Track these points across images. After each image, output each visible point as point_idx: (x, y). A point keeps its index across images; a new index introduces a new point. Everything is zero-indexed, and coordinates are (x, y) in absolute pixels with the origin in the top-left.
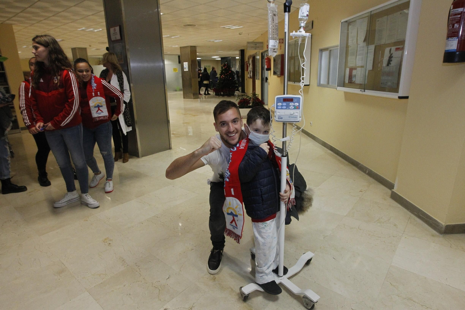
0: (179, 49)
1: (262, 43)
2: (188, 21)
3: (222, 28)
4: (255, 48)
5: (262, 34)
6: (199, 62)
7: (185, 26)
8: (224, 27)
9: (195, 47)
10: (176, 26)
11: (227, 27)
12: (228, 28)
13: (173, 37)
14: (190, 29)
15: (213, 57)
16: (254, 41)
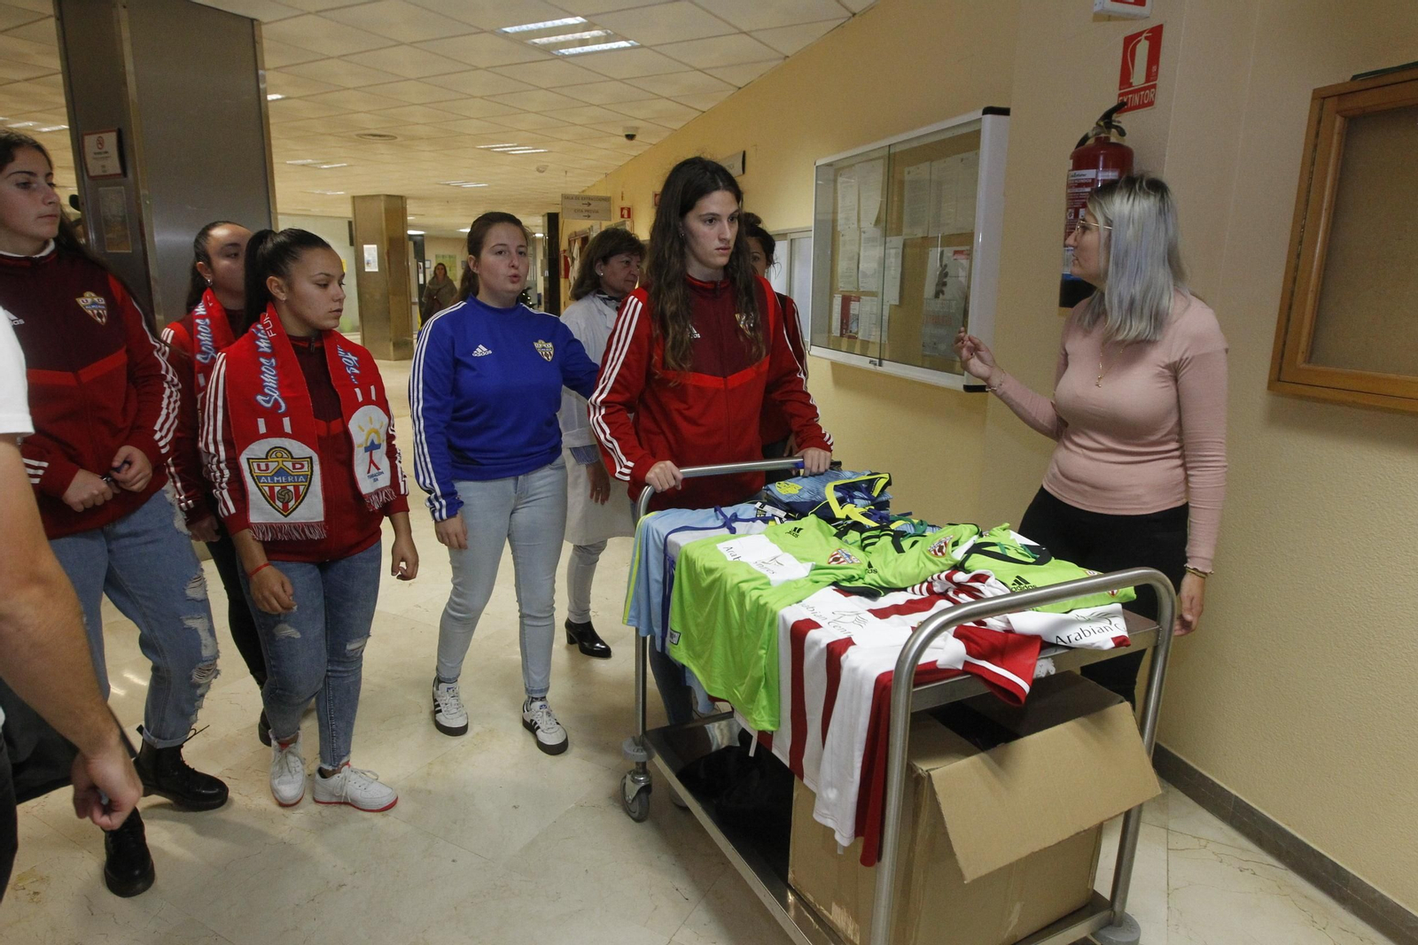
0: (350, 201)
1: (607, 199)
2: (371, 124)
3: (481, 149)
4: (586, 214)
5: (607, 175)
6: (419, 245)
7: (359, 135)
8: (488, 149)
9: (401, 198)
10: (330, 134)
11: (498, 147)
12: (501, 152)
13: (325, 166)
14: (381, 147)
16: (583, 191)
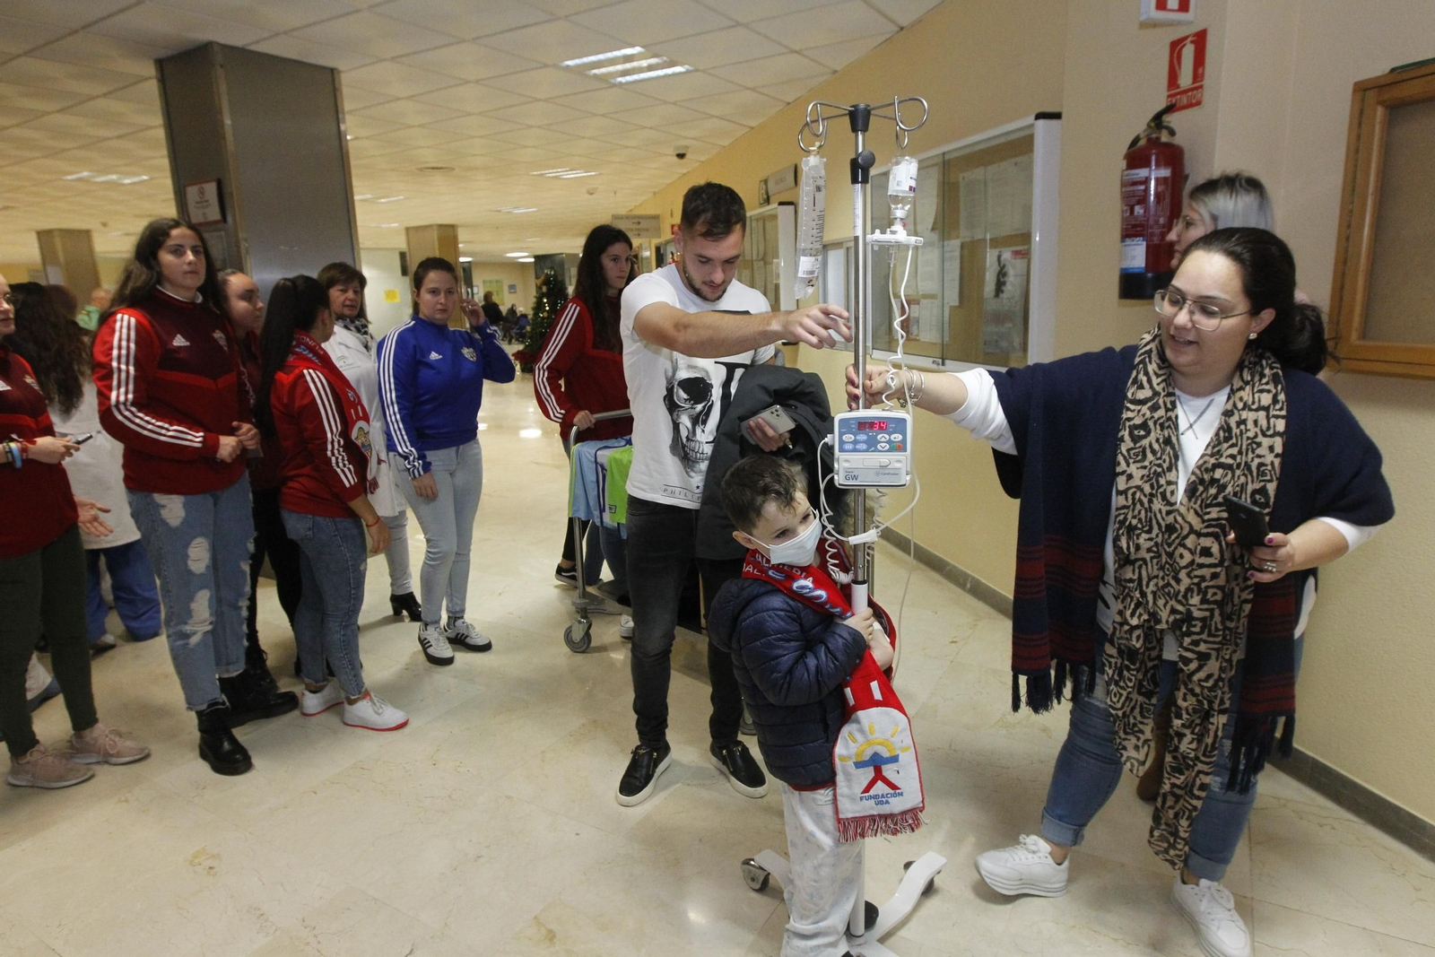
0: (404, 232)
1: (656, 217)
2: (431, 158)
3: (534, 175)
4: (636, 233)
5: (655, 193)
6: (467, 269)
7: (421, 170)
8: (542, 175)
9: (453, 227)
10: (392, 170)
11: (551, 173)
12: (553, 177)
13: (383, 200)
14: (438, 178)
15: (509, 255)
16: (631, 211)
